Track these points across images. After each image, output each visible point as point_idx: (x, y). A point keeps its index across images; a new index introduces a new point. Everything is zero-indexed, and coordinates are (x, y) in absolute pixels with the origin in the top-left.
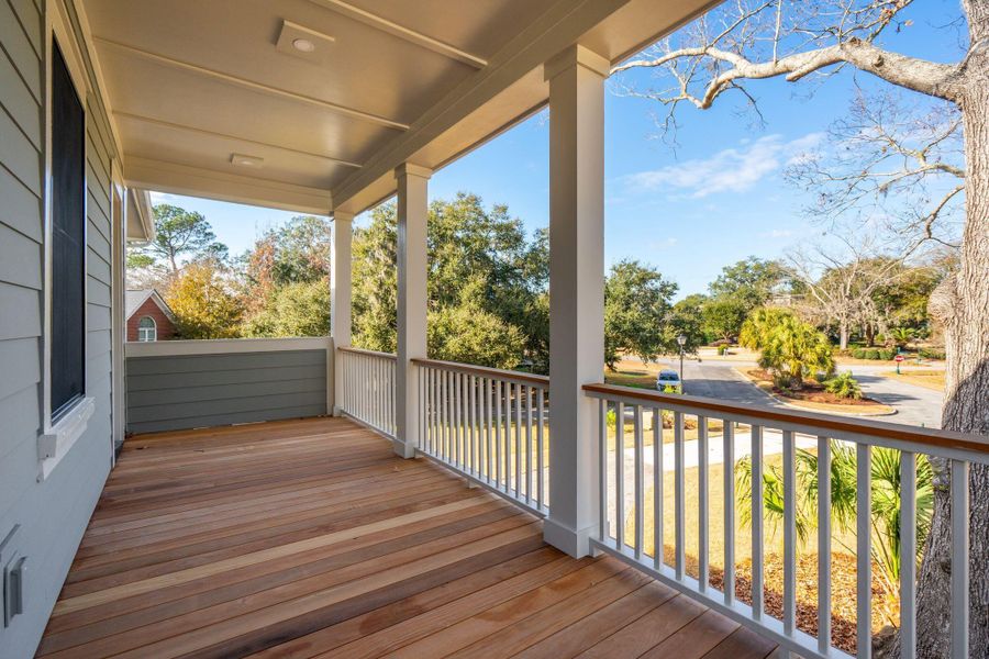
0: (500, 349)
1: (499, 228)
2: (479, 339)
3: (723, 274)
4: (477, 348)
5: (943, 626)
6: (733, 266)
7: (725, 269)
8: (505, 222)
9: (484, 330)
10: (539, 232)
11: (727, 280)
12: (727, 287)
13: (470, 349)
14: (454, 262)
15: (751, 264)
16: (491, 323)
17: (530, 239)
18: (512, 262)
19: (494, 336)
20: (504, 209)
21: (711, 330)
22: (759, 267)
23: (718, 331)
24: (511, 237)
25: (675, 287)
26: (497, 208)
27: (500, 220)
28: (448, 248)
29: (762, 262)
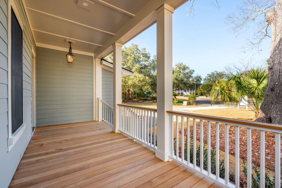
0: (143, 83)
1: (143, 54)
2: (138, 80)
3: (207, 76)
4: (137, 83)
5: (271, 107)
6: (210, 74)
7: (208, 74)
8: (145, 53)
9: (139, 78)
10: (154, 56)
11: (209, 78)
12: (208, 79)
13: (135, 83)
14: (130, 61)
15: (215, 73)
16: (141, 76)
17: (152, 58)
18: (147, 65)
19: (141, 79)
20: (145, 49)
21: (204, 91)
22: (217, 74)
23: (206, 92)
24: (147, 56)
25: (193, 71)
26: (143, 49)
27: (144, 52)
28: (129, 57)
29: (218, 72)
